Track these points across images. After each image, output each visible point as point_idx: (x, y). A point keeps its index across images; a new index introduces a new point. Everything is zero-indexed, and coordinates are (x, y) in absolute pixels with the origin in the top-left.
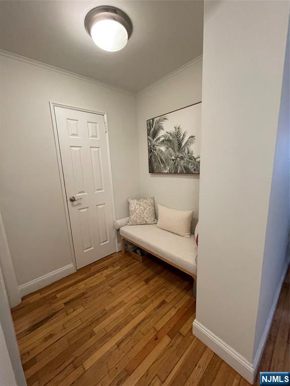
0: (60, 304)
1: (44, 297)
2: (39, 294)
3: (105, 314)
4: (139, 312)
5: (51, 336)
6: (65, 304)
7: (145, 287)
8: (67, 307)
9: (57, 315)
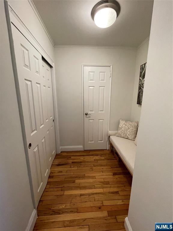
0: (70, 161)
1: (67, 155)
2: (66, 153)
3: (84, 177)
4: (100, 188)
5: (61, 172)
6: (72, 162)
7: (112, 177)
8: (72, 164)
9: (67, 165)
